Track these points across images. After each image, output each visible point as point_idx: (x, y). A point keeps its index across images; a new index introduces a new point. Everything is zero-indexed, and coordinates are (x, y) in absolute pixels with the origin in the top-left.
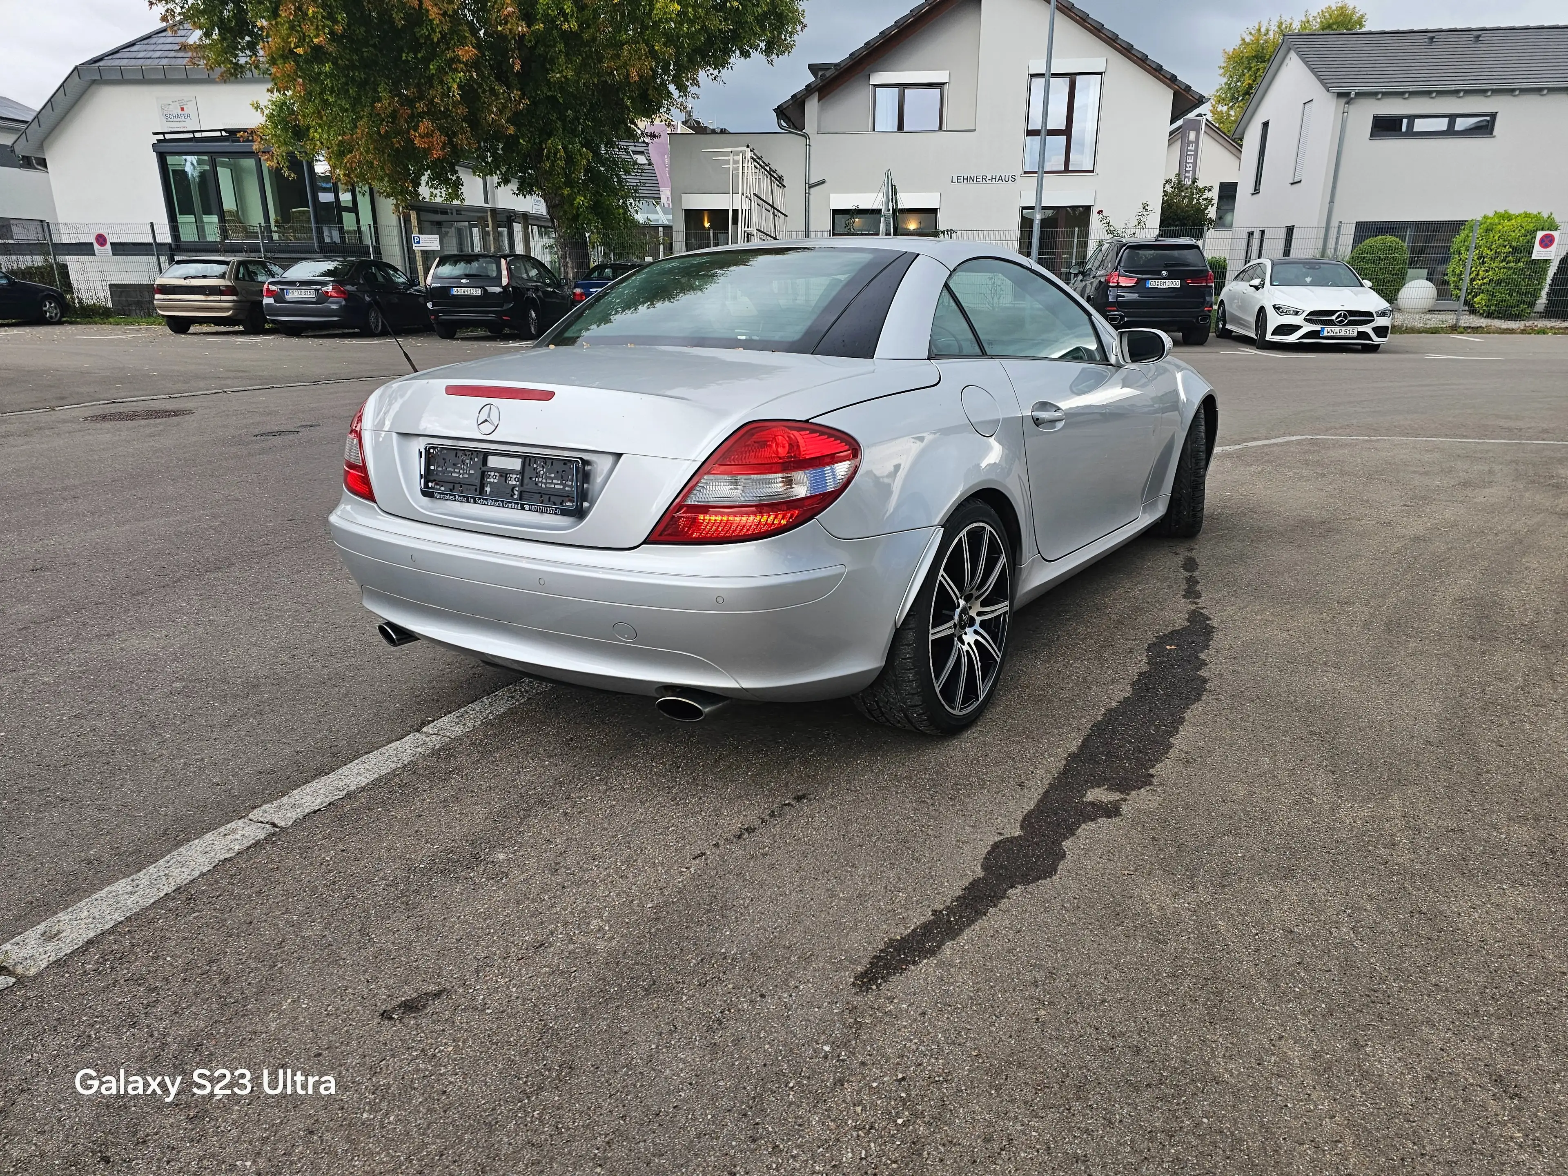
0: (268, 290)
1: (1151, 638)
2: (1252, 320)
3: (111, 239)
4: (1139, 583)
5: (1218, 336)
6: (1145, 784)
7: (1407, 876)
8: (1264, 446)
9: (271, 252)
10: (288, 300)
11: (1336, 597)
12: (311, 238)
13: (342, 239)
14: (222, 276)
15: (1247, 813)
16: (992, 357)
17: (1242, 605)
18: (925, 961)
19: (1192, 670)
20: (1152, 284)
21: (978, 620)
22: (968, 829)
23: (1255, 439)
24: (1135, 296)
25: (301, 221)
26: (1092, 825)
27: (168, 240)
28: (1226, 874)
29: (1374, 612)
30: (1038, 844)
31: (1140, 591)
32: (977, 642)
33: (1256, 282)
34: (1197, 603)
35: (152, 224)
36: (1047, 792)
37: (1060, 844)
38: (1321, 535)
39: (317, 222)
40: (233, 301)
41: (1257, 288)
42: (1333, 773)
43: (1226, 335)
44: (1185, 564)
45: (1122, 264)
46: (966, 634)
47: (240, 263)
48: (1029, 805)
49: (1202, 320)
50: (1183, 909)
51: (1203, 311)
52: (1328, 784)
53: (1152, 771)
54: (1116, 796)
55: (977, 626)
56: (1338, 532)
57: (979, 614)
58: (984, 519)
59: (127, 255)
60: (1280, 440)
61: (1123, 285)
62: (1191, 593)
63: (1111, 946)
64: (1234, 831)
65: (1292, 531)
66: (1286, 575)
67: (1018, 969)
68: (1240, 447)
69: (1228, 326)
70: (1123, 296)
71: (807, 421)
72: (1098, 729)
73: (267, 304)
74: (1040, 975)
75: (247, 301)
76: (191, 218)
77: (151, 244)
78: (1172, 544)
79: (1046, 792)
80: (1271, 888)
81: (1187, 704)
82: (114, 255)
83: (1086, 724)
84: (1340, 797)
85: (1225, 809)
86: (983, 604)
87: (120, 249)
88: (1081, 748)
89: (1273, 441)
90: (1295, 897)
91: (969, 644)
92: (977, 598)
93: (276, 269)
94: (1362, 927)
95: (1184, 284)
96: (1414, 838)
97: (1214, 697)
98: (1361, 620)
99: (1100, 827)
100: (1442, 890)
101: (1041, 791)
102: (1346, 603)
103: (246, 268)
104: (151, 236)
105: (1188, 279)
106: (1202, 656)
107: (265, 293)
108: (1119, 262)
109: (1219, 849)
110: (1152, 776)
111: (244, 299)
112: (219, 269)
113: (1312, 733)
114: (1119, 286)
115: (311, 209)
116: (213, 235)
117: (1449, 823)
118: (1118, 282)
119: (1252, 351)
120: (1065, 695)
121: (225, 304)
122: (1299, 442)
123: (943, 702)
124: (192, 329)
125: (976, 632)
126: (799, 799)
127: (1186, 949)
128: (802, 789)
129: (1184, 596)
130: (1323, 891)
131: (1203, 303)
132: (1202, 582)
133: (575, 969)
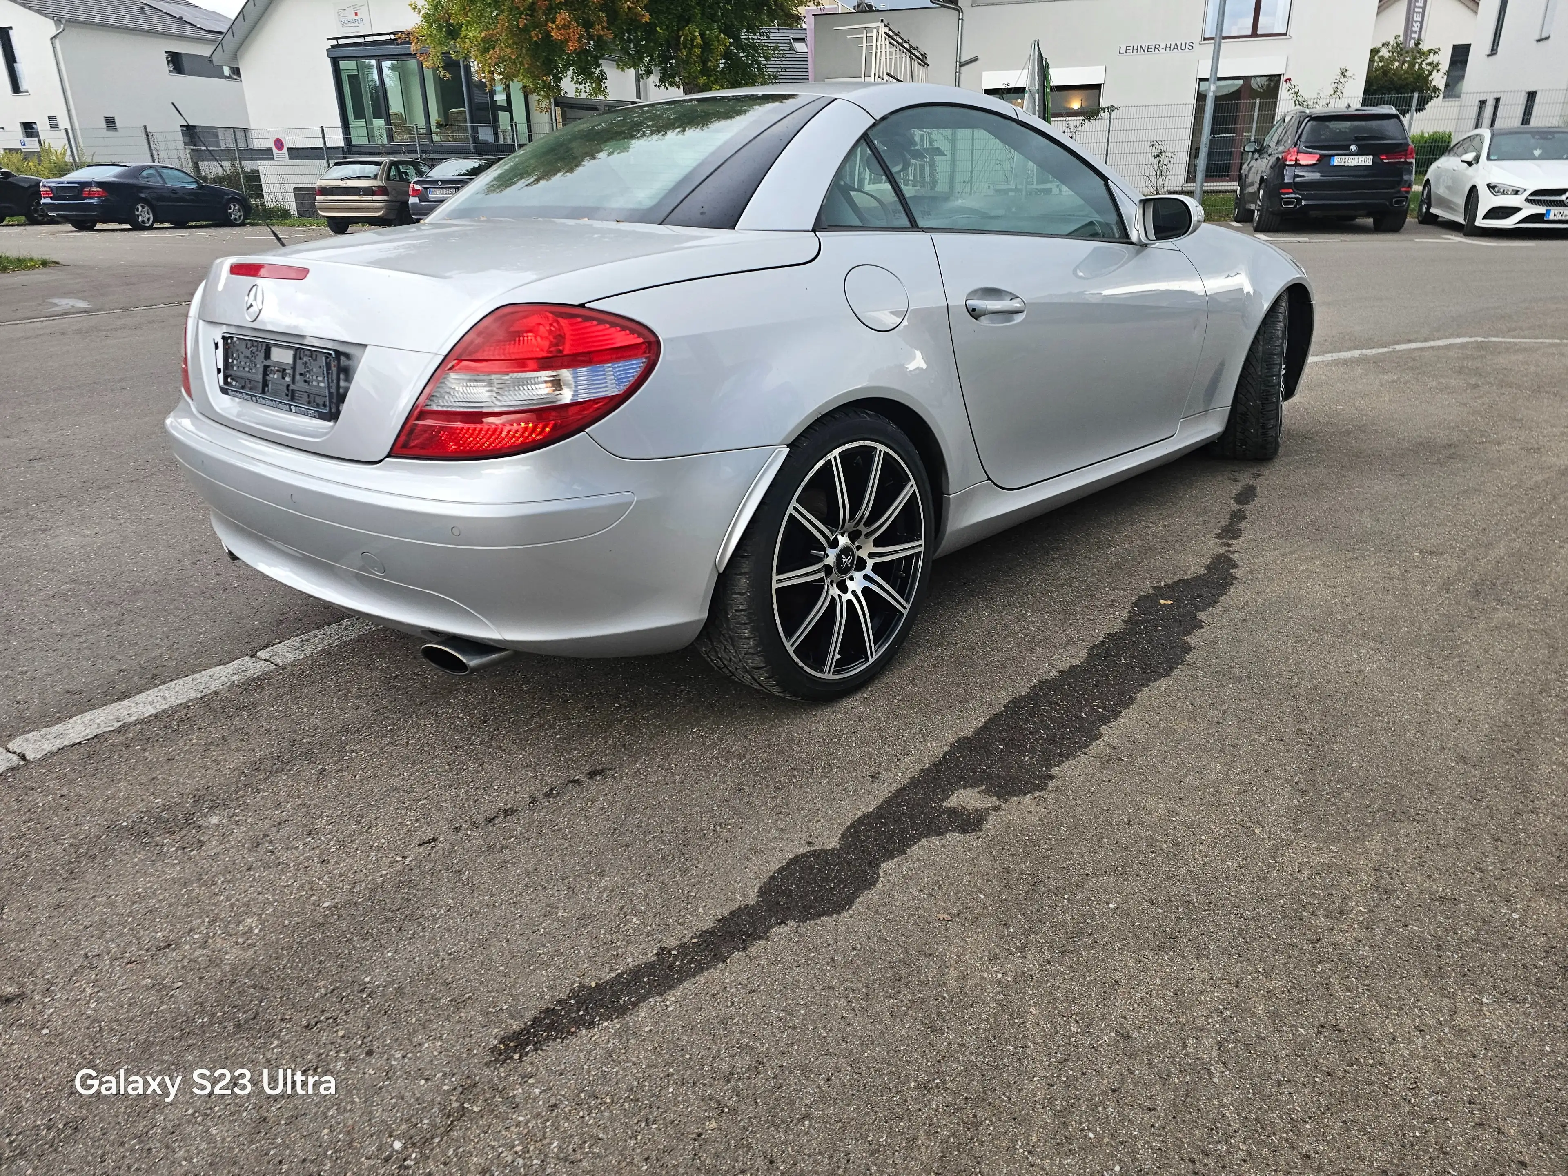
0: (413, 189)
1: (1147, 587)
2: (1461, 201)
3: (288, 144)
4: (1169, 516)
5: (1420, 222)
6: (1038, 788)
7: (1341, 966)
8: (1414, 349)
9: (426, 153)
10: (431, 199)
11: (1420, 545)
12: (467, 139)
13: (496, 138)
14: (375, 177)
15: (1151, 842)
16: (925, 230)
17: (1287, 550)
18: (606, 1024)
19: (1178, 634)
20: (1338, 161)
21: (870, 562)
22: (774, 833)
23: (1410, 341)
24: (1316, 176)
25: (459, 122)
26: (935, 841)
27: (341, 143)
28: (1078, 933)
29: (1465, 568)
30: (849, 863)
31: (1164, 526)
32: (866, 591)
33: (1470, 157)
34: (1229, 545)
35: (322, 128)
36: (903, 789)
37: (878, 866)
38: (1439, 463)
39: (472, 121)
40: (384, 201)
41: (1470, 164)
42: (1303, 793)
43: (1430, 220)
44: (1241, 494)
45: (1303, 138)
46: (852, 579)
47: (393, 164)
48: (868, 806)
49: (1396, 202)
50: (991, 982)
51: (1399, 191)
52: (1288, 809)
53: (1055, 771)
54: (990, 801)
55: (868, 570)
56: (1463, 458)
57: (872, 555)
58: (873, 437)
59: (301, 159)
60: (1440, 343)
61: (1302, 162)
62: (1230, 532)
63: (864, 1028)
64: (1120, 871)
65: (1402, 456)
66: (1366, 513)
67: (719, 1051)
68: (1385, 350)
69: (1433, 210)
70: (1303, 176)
71: (582, 306)
72: (1016, 706)
73: (412, 204)
74: (741, 1064)
75: (396, 202)
76: (362, 123)
77: (322, 148)
78: (1237, 468)
79: (901, 789)
80: (1131, 963)
81: (1149, 680)
82: (290, 159)
83: (1001, 698)
84: (1296, 831)
85: (1124, 836)
86: (877, 543)
87: (297, 153)
88: (979, 732)
89: (1432, 343)
90: (1158, 981)
91: (854, 592)
92: (868, 535)
93: (424, 168)
94: (1236, 1041)
95: (1379, 161)
96: (1377, 906)
97: (1190, 673)
98: (1441, 577)
99: (943, 846)
100: (1384, 994)
101: (896, 786)
102: (1431, 553)
103: (398, 169)
104: (321, 139)
105: (1382, 154)
106: (1201, 615)
107: (410, 193)
108: (1299, 137)
109: (1087, 894)
110: (1051, 777)
111: (394, 199)
112: (371, 169)
113: (1301, 732)
114: (1297, 165)
115: (466, 109)
116: (381, 138)
117: (1441, 888)
118: (1297, 160)
119: (1455, 239)
120: (998, 657)
121: (376, 204)
122: (1463, 346)
123: (801, 664)
124: (350, 229)
125: (866, 577)
126: (592, 775)
127: (964, 1045)
128: (602, 759)
129: (1218, 536)
130: (1205, 975)
131: (1400, 182)
132: (1250, 518)
133: (180, 984)
